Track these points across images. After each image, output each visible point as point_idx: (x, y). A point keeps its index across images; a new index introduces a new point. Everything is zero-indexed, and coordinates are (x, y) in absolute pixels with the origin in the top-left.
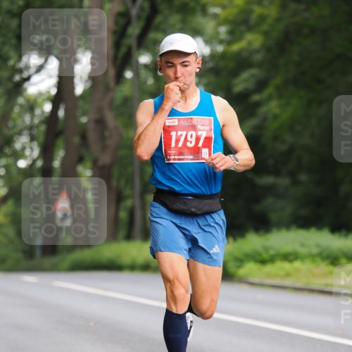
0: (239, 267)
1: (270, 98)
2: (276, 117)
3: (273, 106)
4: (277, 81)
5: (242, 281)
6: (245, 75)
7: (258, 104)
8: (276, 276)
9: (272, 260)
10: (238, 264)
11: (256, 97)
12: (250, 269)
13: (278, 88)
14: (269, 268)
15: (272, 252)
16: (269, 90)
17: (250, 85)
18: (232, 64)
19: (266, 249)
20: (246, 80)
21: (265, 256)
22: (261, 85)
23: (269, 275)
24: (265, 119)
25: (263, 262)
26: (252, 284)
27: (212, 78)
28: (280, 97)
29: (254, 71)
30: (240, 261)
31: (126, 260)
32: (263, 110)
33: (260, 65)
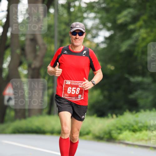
0: (119, 133)
1: (141, 27)
2: (144, 39)
3: (143, 33)
4: (145, 17)
5: (121, 142)
6: (125, 13)
7: (133, 31)
8: (142, 139)
9: (140, 129)
11: (132, 27)
12: (126, 135)
13: (145, 21)
14: (138, 135)
15: (140, 125)
16: (140, 23)
17: (128, 19)
18: (117, 6)
19: (137, 123)
20: (125, 16)
21: (136, 127)
22: (135, 19)
23: (138, 140)
24: (137, 41)
25: (134, 131)
26: (127, 144)
27: (105, 15)
28: (147, 27)
29: (131, 10)
30: (120, 130)
31: (48, 127)
32: (136, 34)
33: (134, 7)
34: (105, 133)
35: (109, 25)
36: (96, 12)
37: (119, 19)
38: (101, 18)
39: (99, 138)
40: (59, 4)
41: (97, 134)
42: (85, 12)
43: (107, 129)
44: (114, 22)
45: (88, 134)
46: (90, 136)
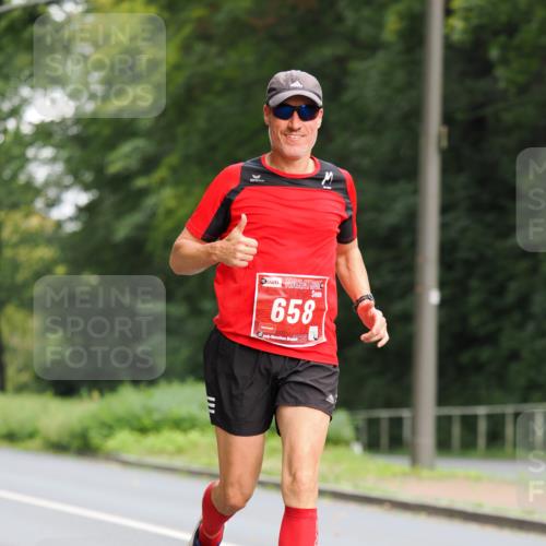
0: (107, 436)
1: (162, 183)
2: (169, 213)
3: (167, 197)
4: (173, 159)
5: (111, 457)
6: (126, 148)
7: (144, 193)
8: (161, 452)
9: (157, 427)
10: (105, 432)
11: (141, 182)
12: (123, 440)
13: (174, 170)
14: (152, 440)
15: (156, 416)
16: (161, 173)
17: (133, 163)
18: (107, 131)
19: (149, 411)
20: (127, 156)
21: (147, 422)
22: (149, 164)
23: (152, 451)
24: (153, 215)
25: (143, 430)
26: (126, 463)
27: (77, 153)
28: (177, 183)
29: (140, 143)
30: (109, 428)
32: (150, 201)
33: (148, 134)
34: (73, 435)
35: (88, 177)
36: (56, 146)
37: (113, 162)
38: (68, 161)
41: (54, 437)
42: (31, 144)
44: (99, 170)
45: (32, 435)
46: (37, 442)
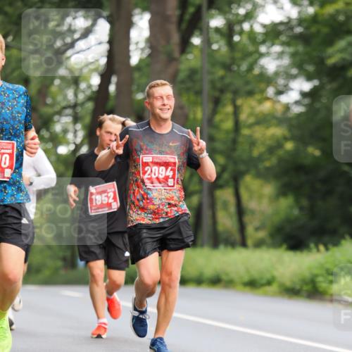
39: (292, 292)
40: (211, 28)
43: (307, 275)
